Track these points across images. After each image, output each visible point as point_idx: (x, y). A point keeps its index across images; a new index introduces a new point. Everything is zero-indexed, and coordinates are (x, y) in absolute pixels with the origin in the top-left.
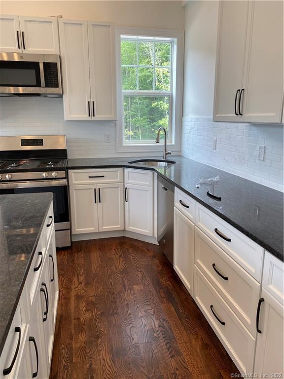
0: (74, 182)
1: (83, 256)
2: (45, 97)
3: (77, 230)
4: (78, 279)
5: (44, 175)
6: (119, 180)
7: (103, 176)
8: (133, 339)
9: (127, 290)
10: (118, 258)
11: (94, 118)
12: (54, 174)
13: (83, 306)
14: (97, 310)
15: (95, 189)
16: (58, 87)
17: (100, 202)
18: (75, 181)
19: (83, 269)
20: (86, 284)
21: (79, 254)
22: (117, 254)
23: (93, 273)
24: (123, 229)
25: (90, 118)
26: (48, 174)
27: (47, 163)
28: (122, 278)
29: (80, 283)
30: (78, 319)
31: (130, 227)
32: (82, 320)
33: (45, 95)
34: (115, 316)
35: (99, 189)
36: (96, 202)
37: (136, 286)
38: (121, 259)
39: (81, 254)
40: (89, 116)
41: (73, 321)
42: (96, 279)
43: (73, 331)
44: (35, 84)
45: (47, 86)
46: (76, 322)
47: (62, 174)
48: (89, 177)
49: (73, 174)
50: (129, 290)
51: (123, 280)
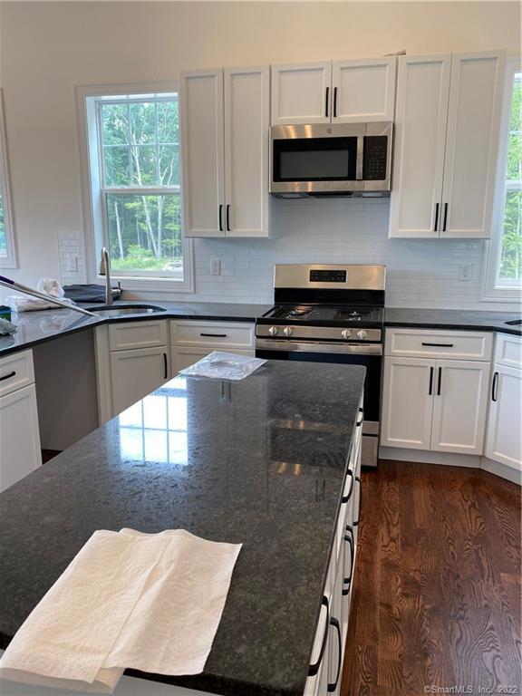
0: (394, 351)
1: (397, 489)
2: (358, 197)
3: (389, 439)
4: (389, 532)
5: (345, 333)
6: (482, 355)
7: (451, 346)
8: (498, 682)
9: (486, 578)
10: (467, 508)
11: (443, 235)
12: (361, 333)
13: (397, 586)
14: (424, 599)
15: (432, 369)
16: (384, 179)
17: (439, 394)
18: (395, 349)
19: (397, 514)
20: (402, 544)
21: (392, 484)
22: (466, 501)
23: (418, 526)
24: (481, 454)
25: (436, 235)
26: (351, 332)
27: (347, 313)
28: (476, 551)
29: (392, 540)
30: (388, 607)
31: (495, 453)
32: (395, 610)
33: (360, 194)
34: (461, 622)
35: (440, 369)
36: (430, 393)
37: (506, 575)
38: (475, 513)
39: (395, 486)
40: (436, 230)
41: (379, 608)
42: (422, 539)
43: (378, 627)
44: (346, 175)
45: (365, 178)
46: (384, 610)
47: (375, 334)
48: (423, 344)
49: (394, 336)
50: (491, 579)
51: (477, 555)
